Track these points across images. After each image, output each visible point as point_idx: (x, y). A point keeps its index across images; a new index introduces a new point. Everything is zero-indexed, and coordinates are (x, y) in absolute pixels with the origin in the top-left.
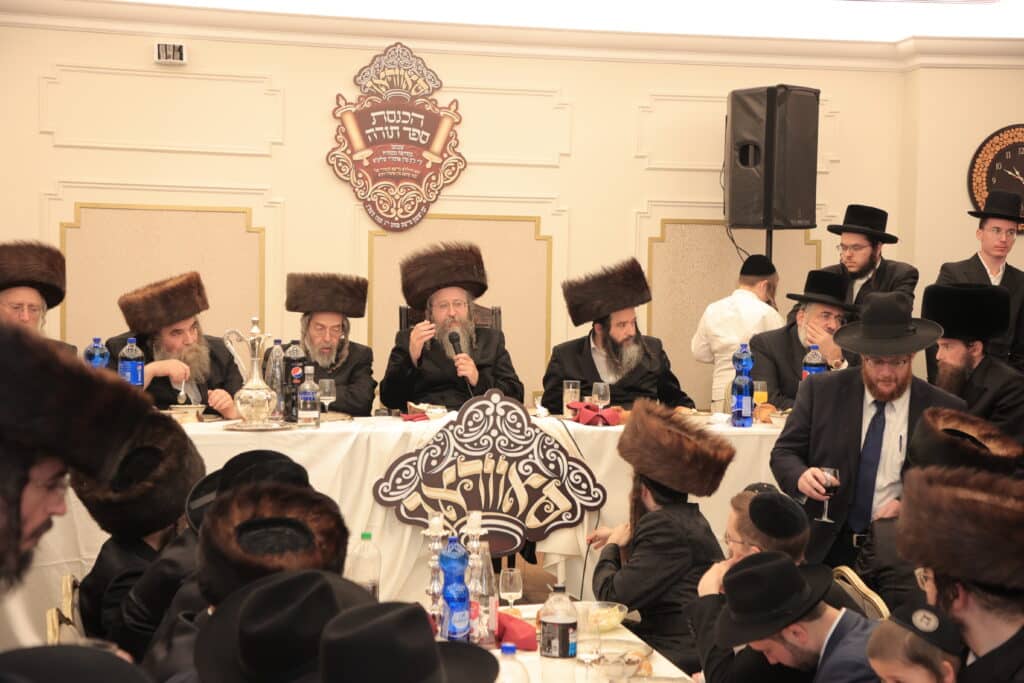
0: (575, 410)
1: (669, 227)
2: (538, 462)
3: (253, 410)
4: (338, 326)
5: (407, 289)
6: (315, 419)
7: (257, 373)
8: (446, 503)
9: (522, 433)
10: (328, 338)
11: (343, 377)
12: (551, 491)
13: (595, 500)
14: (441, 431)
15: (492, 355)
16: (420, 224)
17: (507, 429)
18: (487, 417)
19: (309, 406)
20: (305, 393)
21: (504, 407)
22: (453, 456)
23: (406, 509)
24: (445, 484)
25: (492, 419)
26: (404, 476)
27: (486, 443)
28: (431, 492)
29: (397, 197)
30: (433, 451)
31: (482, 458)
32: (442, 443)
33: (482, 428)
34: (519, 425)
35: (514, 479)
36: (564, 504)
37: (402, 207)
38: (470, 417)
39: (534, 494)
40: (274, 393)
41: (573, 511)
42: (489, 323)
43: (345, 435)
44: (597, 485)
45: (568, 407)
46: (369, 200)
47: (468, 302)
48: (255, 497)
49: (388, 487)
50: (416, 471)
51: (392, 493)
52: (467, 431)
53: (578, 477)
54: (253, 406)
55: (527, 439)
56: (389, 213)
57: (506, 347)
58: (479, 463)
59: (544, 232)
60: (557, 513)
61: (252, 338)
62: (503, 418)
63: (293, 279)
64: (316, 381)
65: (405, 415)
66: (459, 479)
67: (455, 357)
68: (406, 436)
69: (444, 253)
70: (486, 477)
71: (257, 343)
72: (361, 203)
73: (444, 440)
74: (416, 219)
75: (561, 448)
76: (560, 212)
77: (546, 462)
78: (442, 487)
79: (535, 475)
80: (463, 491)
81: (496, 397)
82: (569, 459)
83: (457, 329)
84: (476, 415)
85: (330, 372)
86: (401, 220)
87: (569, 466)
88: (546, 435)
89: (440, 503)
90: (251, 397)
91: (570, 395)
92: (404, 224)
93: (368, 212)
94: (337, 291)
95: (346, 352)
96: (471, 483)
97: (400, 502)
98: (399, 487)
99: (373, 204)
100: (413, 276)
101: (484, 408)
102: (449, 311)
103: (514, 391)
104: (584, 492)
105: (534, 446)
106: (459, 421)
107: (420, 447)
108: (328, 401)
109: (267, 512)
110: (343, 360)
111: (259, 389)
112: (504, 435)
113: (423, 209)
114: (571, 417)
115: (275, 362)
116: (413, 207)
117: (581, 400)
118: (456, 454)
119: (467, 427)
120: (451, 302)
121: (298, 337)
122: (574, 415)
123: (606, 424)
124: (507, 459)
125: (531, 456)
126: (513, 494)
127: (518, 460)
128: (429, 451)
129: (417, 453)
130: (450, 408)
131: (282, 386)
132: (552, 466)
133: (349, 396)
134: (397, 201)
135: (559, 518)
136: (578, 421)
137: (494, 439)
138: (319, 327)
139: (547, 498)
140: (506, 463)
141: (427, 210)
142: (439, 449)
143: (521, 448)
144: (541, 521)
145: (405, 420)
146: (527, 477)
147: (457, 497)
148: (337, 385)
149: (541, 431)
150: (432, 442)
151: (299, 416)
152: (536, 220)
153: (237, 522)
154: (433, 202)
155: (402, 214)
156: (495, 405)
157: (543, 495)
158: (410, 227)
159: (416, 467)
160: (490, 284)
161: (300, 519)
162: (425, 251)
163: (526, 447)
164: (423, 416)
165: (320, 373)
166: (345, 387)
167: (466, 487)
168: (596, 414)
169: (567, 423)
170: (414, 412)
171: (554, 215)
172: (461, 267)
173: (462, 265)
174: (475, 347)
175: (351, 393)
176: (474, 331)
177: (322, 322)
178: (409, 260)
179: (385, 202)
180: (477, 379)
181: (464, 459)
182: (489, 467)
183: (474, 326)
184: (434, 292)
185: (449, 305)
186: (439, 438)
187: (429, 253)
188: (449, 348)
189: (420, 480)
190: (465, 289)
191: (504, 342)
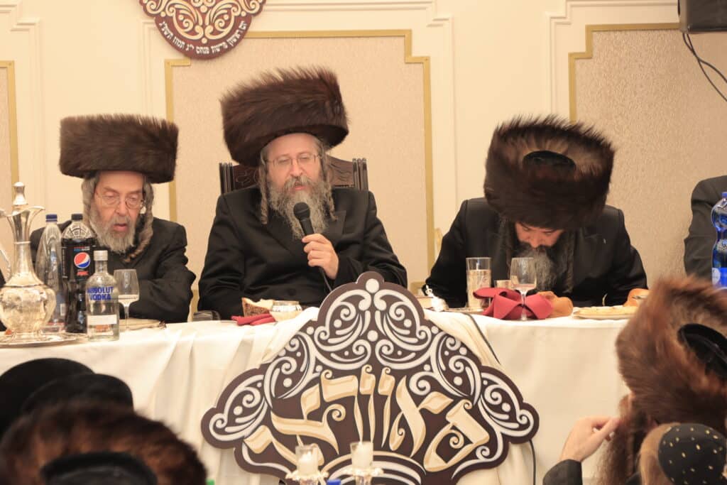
0: (486, 299)
1: (598, 38)
2: (437, 376)
3: (22, 317)
4: (137, 192)
5: (232, 137)
6: (112, 326)
7: (25, 262)
8: (308, 440)
9: (412, 335)
10: (123, 210)
11: (147, 266)
12: (459, 417)
13: (522, 427)
14: (296, 337)
16: (238, 48)
17: (392, 330)
18: (361, 313)
19: (104, 308)
20: (96, 289)
21: (384, 298)
22: (315, 371)
23: (250, 452)
24: (305, 415)
25: (368, 315)
26: (245, 404)
27: (361, 350)
28: (286, 426)
29: (204, 9)
30: (286, 366)
31: (357, 373)
32: (297, 352)
33: (354, 330)
34: (408, 323)
35: (405, 401)
36: (478, 435)
37: (212, 24)
38: (336, 315)
39: (434, 422)
40: (51, 291)
41: (492, 444)
42: (350, 183)
43: (157, 348)
44: (524, 406)
45: (475, 295)
46: (163, 15)
47: (320, 155)
49: (223, 421)
50: (263, 394)
51: (228, 429)
52: (333, 335)
53: (496, 395)
54: (21, 311)
55: (421, 342)
56: (193, 32)
57: (379, 216)
58: (352, 380)
59: (417, 52)
60: (469, 448)
61: (16, 213)
62: (385, 313)
63: (69, 126)
64: (111, 272)
65: (239, 318)
66: (324, 405)
67: (304, 240)
68: (246, 346)
69: (280, 84)
70: (363, 399)
71: (23, 219)
72: (153, 21)
73: (301, 349)
74: (232, 40)
75: (470, 354)
76: (438, 23)
77: (449, 375)
78: (301, 417)
79: (434, 394)
80: (331, 422)
81: (372, 284)
82: (482, 369)
83: (304, 197)
84: (345, 311)
85: (128, 260)
86: (211, 43)
87: (483, 379)
88: (448, 336)
89: (299, 439)
90: (18, 298)
91: (477, 279)
92: (216, 48)
93: (162, 33)
94: (136, 140)
95: (148, 232)
96: (343, 410)
97: (241, 441)
98: (238, 420)
99: (169, 20)
100: (239, 119)
101: (356, 300)
102: (292, 169)
104: (506, 417)
105: (432, 352)
106: (321, 321)
107: (265, 361)
108: (127, 301)
109: (85, 446)
110: (146, 242)
111: (28, 286)
112: (387, 338)
113: (242, 25)
114: (480, 310)
115: (49, 247)
116: (227, 22)
117: (493, 285)
118: (319, 368)
119: (333, 329)
120: (294, 157)
121: (80, 210)
122: (484, 307)
123: (533, 317)
124: (394, 373)
125: (427, 367)
126: (404, 424)
127: (410, 373)
128: (279, 365)
129: (263, 369)
130: (305, 305)
131: (61, 282)
132: (458, 381)
133: (155, 294)
134: (204, 15)
135: (472, 455)
136: (491, 314)
137: (373, 344)
138: (110, 194)
139: (454, 428)
140: (392, 379)
141: (248, 27)
142: (294, 362)
143: (413, 355)
144: (447, 461)
145: (241, 324)
146: (423, 398)
147: (323, 431)
149: (440, 330)
150: (284, 353)
151: (89, 323)
152: (404, 35)
153: (42, 462)
154: (255, 15)
155: (212, 33)
156: (372, 295)
157: (448, 423)
158: (223, 52)
159: (261, 390)
160: (351, 128)
161: (133, 454)
162: (254, 81)
163: (419, 354)
164: (267, 317)
165: (115, 261)
166: (149, 282)
167: (335, 416)
168: (516, 303)
169: (476, 317)
170: (252, 312)
171: (430, 26)
172: (306, 105)
173: (307, 101)
174: (333, 217)
175: (159, 291)
176: (330, 194)
177: (113, 187)
178: (232, 96)
179: (186, 16)
180: (336, 268)
181: (330, 375)
182: (368, 385)
183: (330, 188)
184: (269, 141)
185: (292, 160)
186: (293, 346)
187: (261, 85)
188: (296, 224)
189: (269, 409)
190: (315, 135)
191: (375, 208)
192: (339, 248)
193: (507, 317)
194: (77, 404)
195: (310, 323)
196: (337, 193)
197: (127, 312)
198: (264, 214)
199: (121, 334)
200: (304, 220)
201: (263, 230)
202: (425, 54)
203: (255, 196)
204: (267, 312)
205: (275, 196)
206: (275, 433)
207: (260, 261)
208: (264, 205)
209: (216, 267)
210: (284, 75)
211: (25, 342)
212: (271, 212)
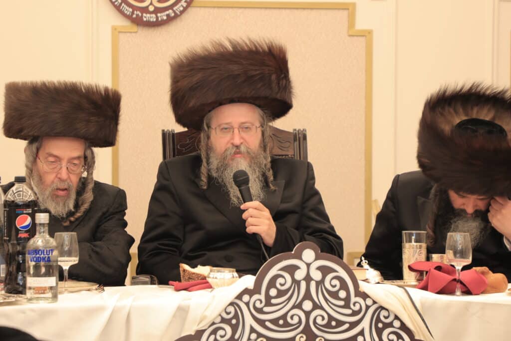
0: (421, 272)
5: (176, 102)
9: (347, 306)
10: (64, 175)
11: (85, 231)
15: (298, 197)
17: (326, 300)
18: (296, 283)
21: (320, 268)
25: (303, 285)
27: (296, 320)
30: (221, 332)
32: (233, 320)
33: (289, 299)
34: (342, 294)
38: (272, 283)
42: (291, 153)
45: (410, 269)
47: (262, 126)
52: (268, 304)
55: (355, 313)
59: (360, 25)
62: (320, 284)
63: (14, 91)
67: (242, 207)
68: (182, 312)
69: (230, 54)
73: (236, 316)
75: (403, 327)
81: (309, 255)
83: (243, 164)
84: (280, 280)
85: (67, 223)
86: (157, 10)
88: (382, 308)
92: (163, 16)
94: (78, 107)
95: (89, 196)
100: (185, 84)
101: (292, 270)
105: (365, 324)
106: (257, 289)
110: (86, 206)
112: (322, 308)
114: (415, 283)
117: (429, 259)
118: (253, 336)
119: (268, 298)
120: (236, 126)
123: (467, 292)
128: (214, 332)
129: (198, 335)
130: (241, 272)
133: (95, 258)
136: (426, 288)
137: (308, 314)
142: (229, 330)
143: (346, 326)
145: (178, 290)
149: (374, 302)
150: (219, 320)
152: (349, 9)
155: (159, 2)
156: (308, 265)
162: (204, 49)
163: (353, 325)
164: (204, 283)
166: (89, 245)
170: (189, 278)
172: (253, 76)
173: (255, 73)
174: (272, 187)
175: (97, 253)
177: (55, 152)
178: (181, 60)
180: (274, 235)
183: (269, 159)
184: (214, 108)
185: (234, 129)
186: (228, 313)
187: (210, 53)
188: (234, 192)
190: (259, 106)
191: (313, 178)
192: (278, 217)
193: (441, 291)
195: (246, 291)
196: (275, 164)
198: (204, 179)
199: (60, 296)
200: (243, 188)
202: (368, 27)
204: (204, 278)
207: (199, 227)
208: (204, 169)
212: (210, 178)
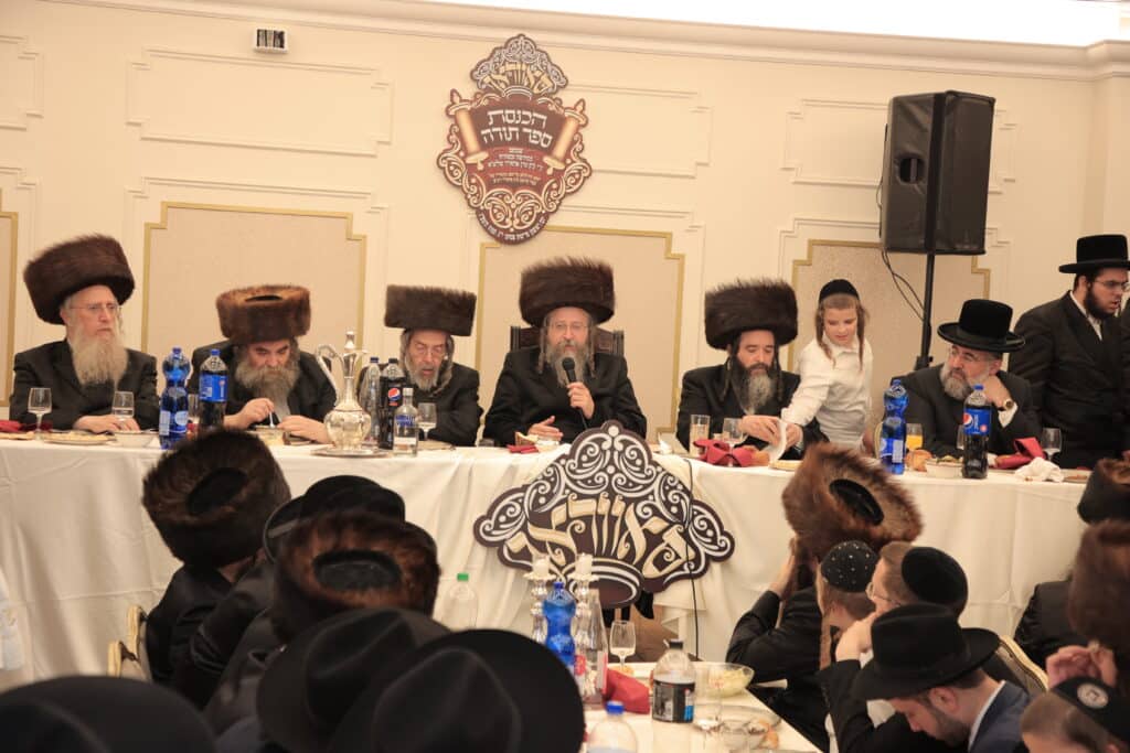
0: (703, 448)
1: (817, 249)
2: (658, 504)
4: (441, 346)
6: (412, 446)
7: (350, 393)
8: (554, 546)
9: (642, 471)
10: (429, 359)
11: (446, 402)
12: (673, 538)
13: (721, 549)
14: (552, 466)
15: (613, 384)
16: (538, 237)
17: (626, 466)
18: (603, 452)
19: (406, 432)
20: (402, 417)
21: (622, 441)
22: (564, 494)
23: (509, 551)
24: (554, 526)
25: (608, 453)
26: (508, 514)
27: (601, 480)
28: (539, 533)
29: (513, 206)
30: (542, 487)
31: (596, 497)
32: (552, 479)
33: (598, 463)
34: (639, 462)
35: (631, 522)
36: (687, 553)
37: (519, 217)
38: (584, 451)
39: (653, 539)
40: (368, 416)
41: (697, 560)
42: (610, 348)
43: (442, 466)
44: (724, 533)
45: (695, 444)
46: (482, 208)
47: (589, 326)
48: (337, 526)
49: (490, 526)
50: (522, 508)
51: (494, 533)
52: (580, 467)
53: (703, 523)
55: (647, 478)
56: (504, 223)
58: (592, 503)
59: (675, 250)
60: (678, 562)
61: (345, 355)
62: (621, 453)
63: (393, 292)
64: (415, 405)
66: (569, 519)
67: (569, 386)
68: (512, 470)
69: (569, 268)
70: (600, 518)
71: (351, 360)
72: (474, 212)
73: (554, 475)
74: (533, 230)
75: (685, 490)
77: (668, 505)
78: (550, 527)
79: (655, 518)
80: (573, 533)
81: (614, 430)
82: (694, 502)
83: (571, 355)
84: (590, 449)
85: (431, 396)
86: (517, 232)
87: (693, 510)
88: (669, 475)
89: (548, 545)
90: (343, 420)
91: (698, 431)
92: (520, 236)
93: (480, 222)
94: (441, 307)
95: (449, 375)
96: (583, 525)
97: (503, 541)
98: (502, 526)
99: (486, 212)
101: (600, 441)
102: (565, 334)
103: (635, 424)
104: (709, 541)
105: (655, 486)
106: (571, 456)
107: (526, 483)
108: (427, 427)
109: (351, 543)
110: (446, 382)
111: (351, 411)
112: (622, 472)
113: (542, 220)
114: (697, 455)
116: (531, 217)
117: (710, 437)
118: (567, 491)
119: (580, 462)
120: (568, 324)
121: (397, 356)
122: (701, 454)
123: (737, 465)
124: (625, 499)
125: (651, 497)
126: (629, 539)
127: (637, 500)
128: (537, 487)
129: (524, 489)
132: (674, 510)
133: (452, 423)
134: (513, 210)
135: (680, 568)
136: (705, 460)
137: (610, 476)
138: (420, 346)
139: (668, 545)
140: (623, 504)
141: (546, 221)
142: (548, 485)
143: (640, 487)
144: (660, 570)
145: (513, 452)
146: (646, 520)
147: (567, 540)
148: (438, 410)
149: (663, 470)
150: (541, 477)
152: (666, 237)
153: (316, 553)
154: (553, 213)
155: (518, 225)
156: (613, 438)
157: (663, 541)
158: (526, 239)
159: (522, 505)
161: (387, 553)
163: (646, 487)
164: (531, 448)
166: (447, 414)
167: (577, 529)
168: (725, 453)
169: (692, 461)
170: (522, 443)
171: (688, 231)
172: (585, 287)
173: (587, 284)
174: (593, 375)
175: (454, 421)
176: (592, 358)
177: (423, 341)
179: (499, 210)
180: (592, 410)
181: (575, 497)
182: (604, 507)
183: (593, 353)
184: (551, 311)
185: (567, 326)
186: (548, 473)
188: (562, 375)
189: (527, 519)
190: (588, 311)
191: (626, 369)
192: (596, 398)
193: (717, 464)
194: (350, 512)
195: (563, 456)
196: (597, 357)
197: (426, 435)
198: (541, 364)
199: (419, 453)
201: (539, 381)
202: (681, 252)
203: (536, 352)
204: (533, 444)
205: (550, 351)
206: (530, 539)
208: (541, 357)
209: (503, 406)
210: (572, 261)
211: (346, 453)
212: (545, 364)
